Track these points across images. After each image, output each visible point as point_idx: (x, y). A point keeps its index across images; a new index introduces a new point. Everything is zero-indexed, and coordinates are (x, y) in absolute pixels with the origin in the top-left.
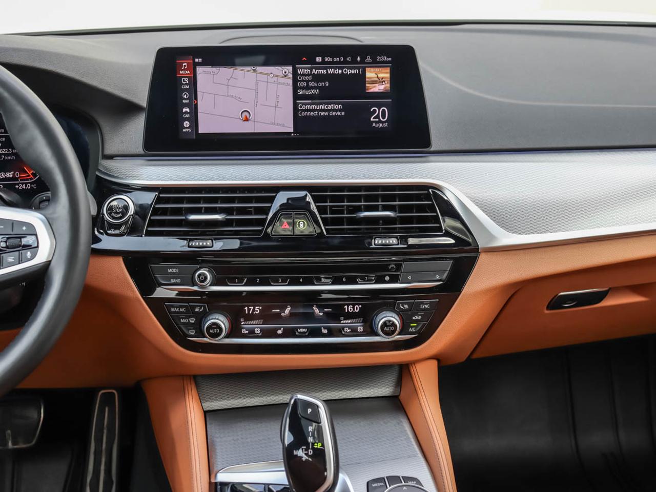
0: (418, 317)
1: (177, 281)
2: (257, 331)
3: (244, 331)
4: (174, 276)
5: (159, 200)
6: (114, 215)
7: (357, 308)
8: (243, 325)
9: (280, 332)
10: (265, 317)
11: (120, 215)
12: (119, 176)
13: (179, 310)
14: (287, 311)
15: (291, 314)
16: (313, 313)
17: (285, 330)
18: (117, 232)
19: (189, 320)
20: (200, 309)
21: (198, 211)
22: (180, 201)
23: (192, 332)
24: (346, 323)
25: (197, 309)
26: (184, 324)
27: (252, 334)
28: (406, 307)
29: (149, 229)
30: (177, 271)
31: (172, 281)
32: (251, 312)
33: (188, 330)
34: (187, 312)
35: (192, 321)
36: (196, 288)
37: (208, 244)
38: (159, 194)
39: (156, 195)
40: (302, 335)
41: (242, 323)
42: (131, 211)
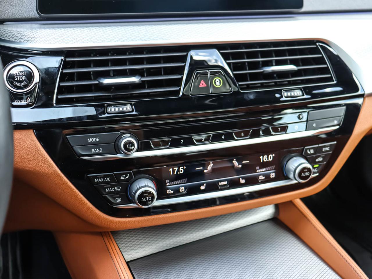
0: (320, 159)
1: (100, 150)
2: (182, 189)
3: (169, 192)
4: (95, 145)
5: (66, 65)
6: (17, 84)
7: (271, 157)
8: (169, 185)
9: (203, 188)
10: (189, 175)
11: (24, 83)
12: (16, 41)
13: (104, 180)
14: (210, 168)
15: (213, 170)
16: (233, 166)
17: (208, 185)
18: (24, 103)
19: (114, 189)
20: (126, 176)
21: (107, 74)
22: (87, 64)
23: (118, 200)
24: (260, 171)
25: (123, 177)
26: (109, 193)
27: (177, 193)
28: (312, 151)
29: (60, 97)
30: (97, 139)
31: (93, 151)
32: (175, 173)
33: (114, 198)
34: (113, 180)
35: (118, 189)
36: (119, 156)
37: (128, 108)
38: (65, 58)
39: (62, 59)
40: (223, 188)
41: (168, 184)
42: (37, 78)
